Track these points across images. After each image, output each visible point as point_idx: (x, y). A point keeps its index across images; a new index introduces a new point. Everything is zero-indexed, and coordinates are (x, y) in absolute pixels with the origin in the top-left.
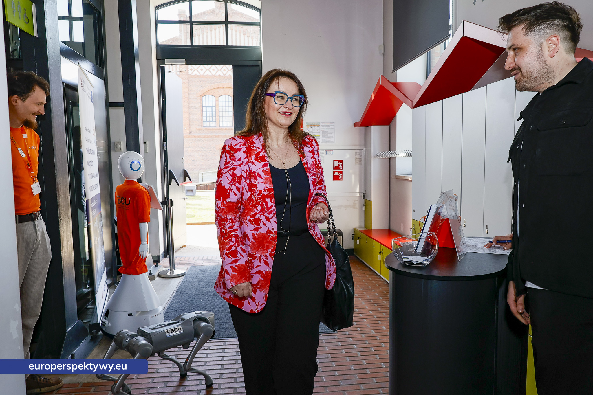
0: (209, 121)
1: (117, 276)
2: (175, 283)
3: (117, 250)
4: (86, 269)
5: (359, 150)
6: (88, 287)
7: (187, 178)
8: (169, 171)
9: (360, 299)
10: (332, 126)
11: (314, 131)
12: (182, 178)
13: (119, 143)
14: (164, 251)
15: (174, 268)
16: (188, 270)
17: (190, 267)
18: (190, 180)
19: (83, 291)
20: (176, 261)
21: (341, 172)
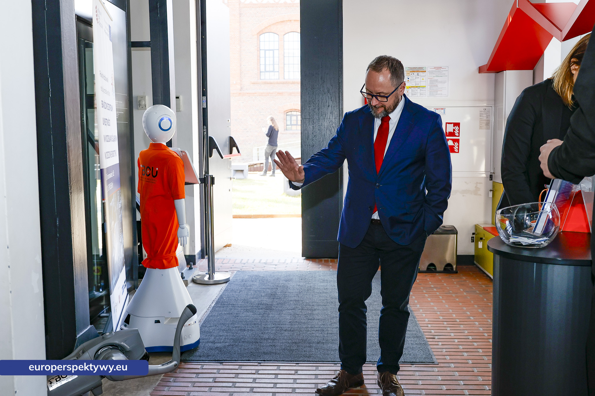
0: (270, 72)
1: (139, 279)
2: (215, 292)
3: (139, 244)
4: (99, 267)
5: (485, 108)
6: (101, 290)
7: (234, 149)
8: (210, 137)
9: (477, 323)
10: (444, 72)
11: (417, 80)
12: (227, 149)
13: (143, 98)
14: (202, 250)
15: (213, 271)
16: (233, 276)
17: (235, 272)
18: (239, 152)
19: (94, 294)
20: (217, 264)
21: (458, 141)
